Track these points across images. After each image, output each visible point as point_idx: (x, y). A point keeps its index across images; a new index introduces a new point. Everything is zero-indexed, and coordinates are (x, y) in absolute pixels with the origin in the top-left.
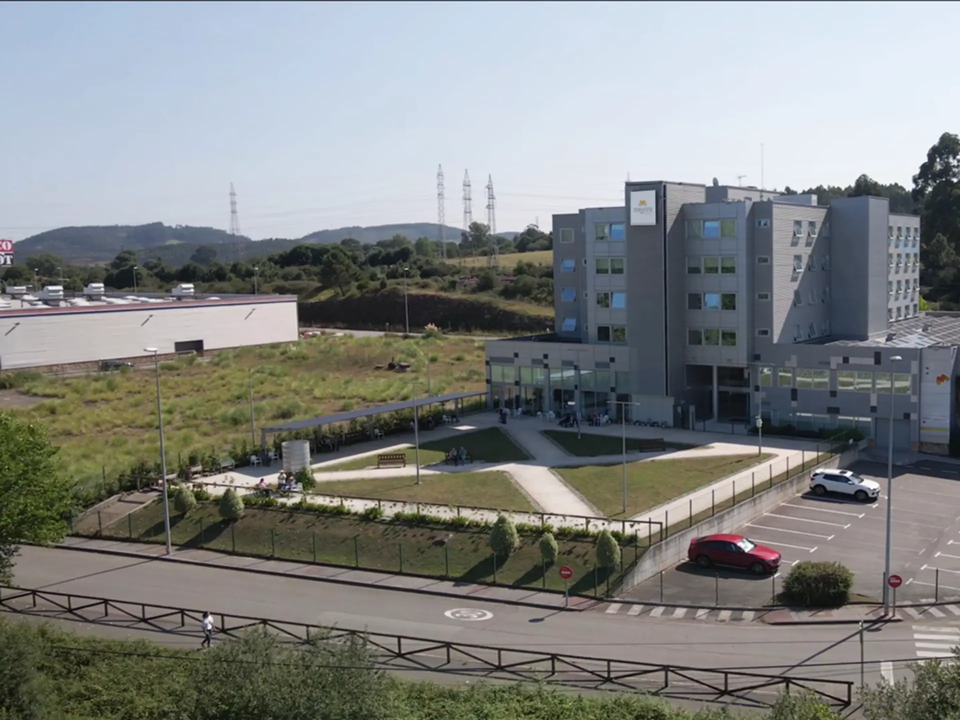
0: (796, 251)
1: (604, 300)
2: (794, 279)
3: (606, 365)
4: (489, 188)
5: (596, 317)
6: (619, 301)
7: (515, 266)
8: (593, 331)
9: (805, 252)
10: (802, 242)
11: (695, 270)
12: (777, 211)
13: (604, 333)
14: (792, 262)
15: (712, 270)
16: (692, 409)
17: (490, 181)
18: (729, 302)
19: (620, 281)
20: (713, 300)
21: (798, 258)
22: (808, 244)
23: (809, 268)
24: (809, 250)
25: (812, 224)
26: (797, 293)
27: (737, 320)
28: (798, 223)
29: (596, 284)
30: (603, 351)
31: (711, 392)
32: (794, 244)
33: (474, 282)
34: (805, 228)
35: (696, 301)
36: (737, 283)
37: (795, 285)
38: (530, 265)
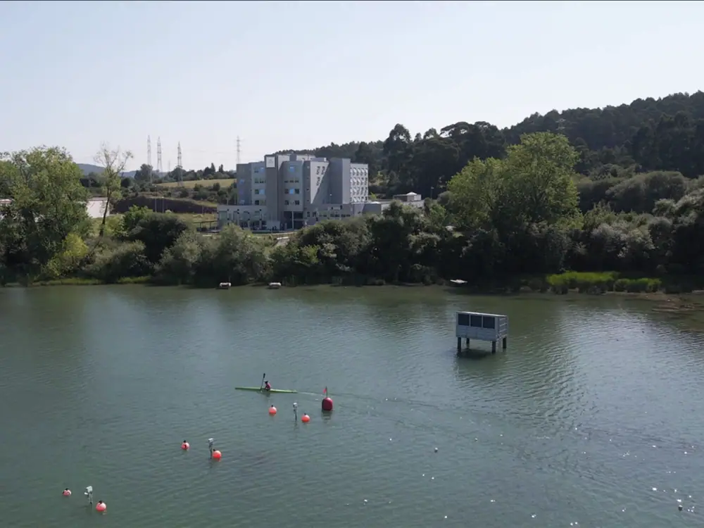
0: (318, 176)
1: (257, 192)
2: (318, 185)
3: (258, 212)
4: (179, 148)
5: (254, 197)
6: (262, 192)
7: (194, 186)
8: (253, 202)
9: (322, 177)
10: (320, 174)
11: (286, 182)
12: (312, 163)
13: (257, 202)
14: (317, 180)
15: (292, 181)
16: (286, 224)
17: (179, 145)
18: (297, 191)
19: (263, 185)
20: (292, 192)
21: (319, 178)
22: (322, 174)
23: (322, 182)
24: (323, 176)
25: (324, 167)
26: (319, 189)
27: (300, 197)
28: (319, 167)
29: (255, 186)
30: (257, 208)
31: (291, 222)
32: (318, 174)
33: (178, 193)
34: (321, 169)
35: (287, 192)
36: (300, 186)
37: (318, 187)
38: (201, 186)
